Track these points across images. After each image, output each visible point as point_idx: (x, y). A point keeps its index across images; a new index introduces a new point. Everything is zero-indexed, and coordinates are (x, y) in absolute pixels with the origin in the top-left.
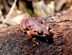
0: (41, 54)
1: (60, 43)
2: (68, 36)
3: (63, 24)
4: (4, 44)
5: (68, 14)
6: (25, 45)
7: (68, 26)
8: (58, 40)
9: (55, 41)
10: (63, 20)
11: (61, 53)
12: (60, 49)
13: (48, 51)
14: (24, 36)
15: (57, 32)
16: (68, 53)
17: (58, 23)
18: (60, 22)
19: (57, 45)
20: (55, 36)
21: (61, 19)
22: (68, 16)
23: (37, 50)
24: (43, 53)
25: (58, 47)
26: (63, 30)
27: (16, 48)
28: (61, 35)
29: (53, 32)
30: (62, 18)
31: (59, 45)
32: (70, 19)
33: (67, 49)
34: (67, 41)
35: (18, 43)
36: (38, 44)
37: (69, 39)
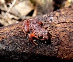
0: (40, 53)
1: (57, 44)
2: (64, 37)
3: (60, 26)
4: (8, 46)
5: (65, 15)
6: (26, 46)
7: (65, 27)
8: (55, 42)
9: (53, 42)
10: (61, 22)
11: (57, 52)
12: (56, 49)
13: (46, 51)
14: (26, 38)
15: (55, 34)
16: (63, 52)
17: (56, 24)
18: (58, 24)
19: (54, 46)
20: (53, 38)
21: (59, 21)
22: (66, 18)
23: (36, 50)
24: (41, 53)
25: (54, 47)
26: (60, 32)
27: (19, 49)
28: (58, 36)
29: (51, 34)
30: (60, 19)
31: (56, 46)
32: (67, 20)
33: (62, 49)
34: (63, 41)
35: (20, 44)
36: (37, 45)
37: (64, 40)
